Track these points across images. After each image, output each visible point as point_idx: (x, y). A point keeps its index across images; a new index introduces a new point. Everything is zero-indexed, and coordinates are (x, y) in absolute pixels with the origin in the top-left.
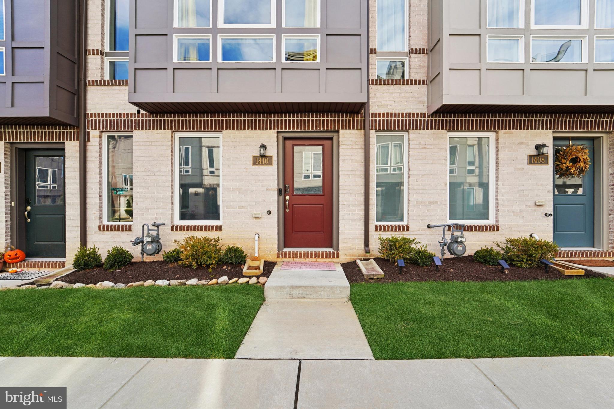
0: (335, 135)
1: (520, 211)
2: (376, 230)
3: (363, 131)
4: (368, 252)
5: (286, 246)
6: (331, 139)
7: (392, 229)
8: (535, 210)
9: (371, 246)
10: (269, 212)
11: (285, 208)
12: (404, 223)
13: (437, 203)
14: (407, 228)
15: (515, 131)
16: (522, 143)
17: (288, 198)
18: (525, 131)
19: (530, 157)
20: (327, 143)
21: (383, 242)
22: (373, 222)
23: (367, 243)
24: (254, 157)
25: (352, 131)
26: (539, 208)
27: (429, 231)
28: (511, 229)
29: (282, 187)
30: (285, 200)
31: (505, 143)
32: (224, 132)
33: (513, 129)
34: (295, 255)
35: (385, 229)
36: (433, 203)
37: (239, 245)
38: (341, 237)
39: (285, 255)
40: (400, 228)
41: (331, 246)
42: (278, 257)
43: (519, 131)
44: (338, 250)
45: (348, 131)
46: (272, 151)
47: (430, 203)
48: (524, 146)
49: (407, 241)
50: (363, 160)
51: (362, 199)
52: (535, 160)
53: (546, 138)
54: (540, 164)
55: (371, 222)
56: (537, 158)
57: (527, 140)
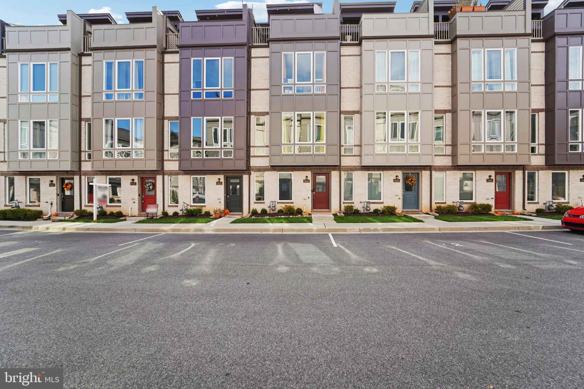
0: (330, 172)
1: (391, 197)
2: (343, 203)
3: (339, 172)
4: (340, 210)
5: (313, 209)
6: (329, 173)
7: (348, 203)
8: (395, 197)
9: (342, 209)
10: (309, 198)
11: (313, 196)
12: (353, 201)
14: (353, 203)
15: (389, 171)
16: (391, 175)
17: (314, 193)
18: (392, 171)
19: (394, 180)
20: (327, 175)
21: (345, 207)
22: (343, 200)
23: (340, 207)
24: (304, 180)
25: (335, 171)
26: (397, 196)
27: (360, 204)
28: (387, 203)
29: (313, 189)
30: (313, 194)
31: (386, 175)
32: (294, 172)
34: (317, 212)
35: (346, 203)
36: (362, 195)
37: (300, 208)
38: (332, 206)
39: (314, 211)
40: (351, 203)
41: (329, 209)
42: (312, 212)
44: (331, 210)
45: (334, 171)
46: (310, 178)
47: (361, 195)
49: (352, 206)
50: (339, 181)
51: (339, 194)
52: (396, 181)
53: (400, 174)
54: (398, 182)
55: (341, 200)
56: (396, 180)
57: (393, 174)
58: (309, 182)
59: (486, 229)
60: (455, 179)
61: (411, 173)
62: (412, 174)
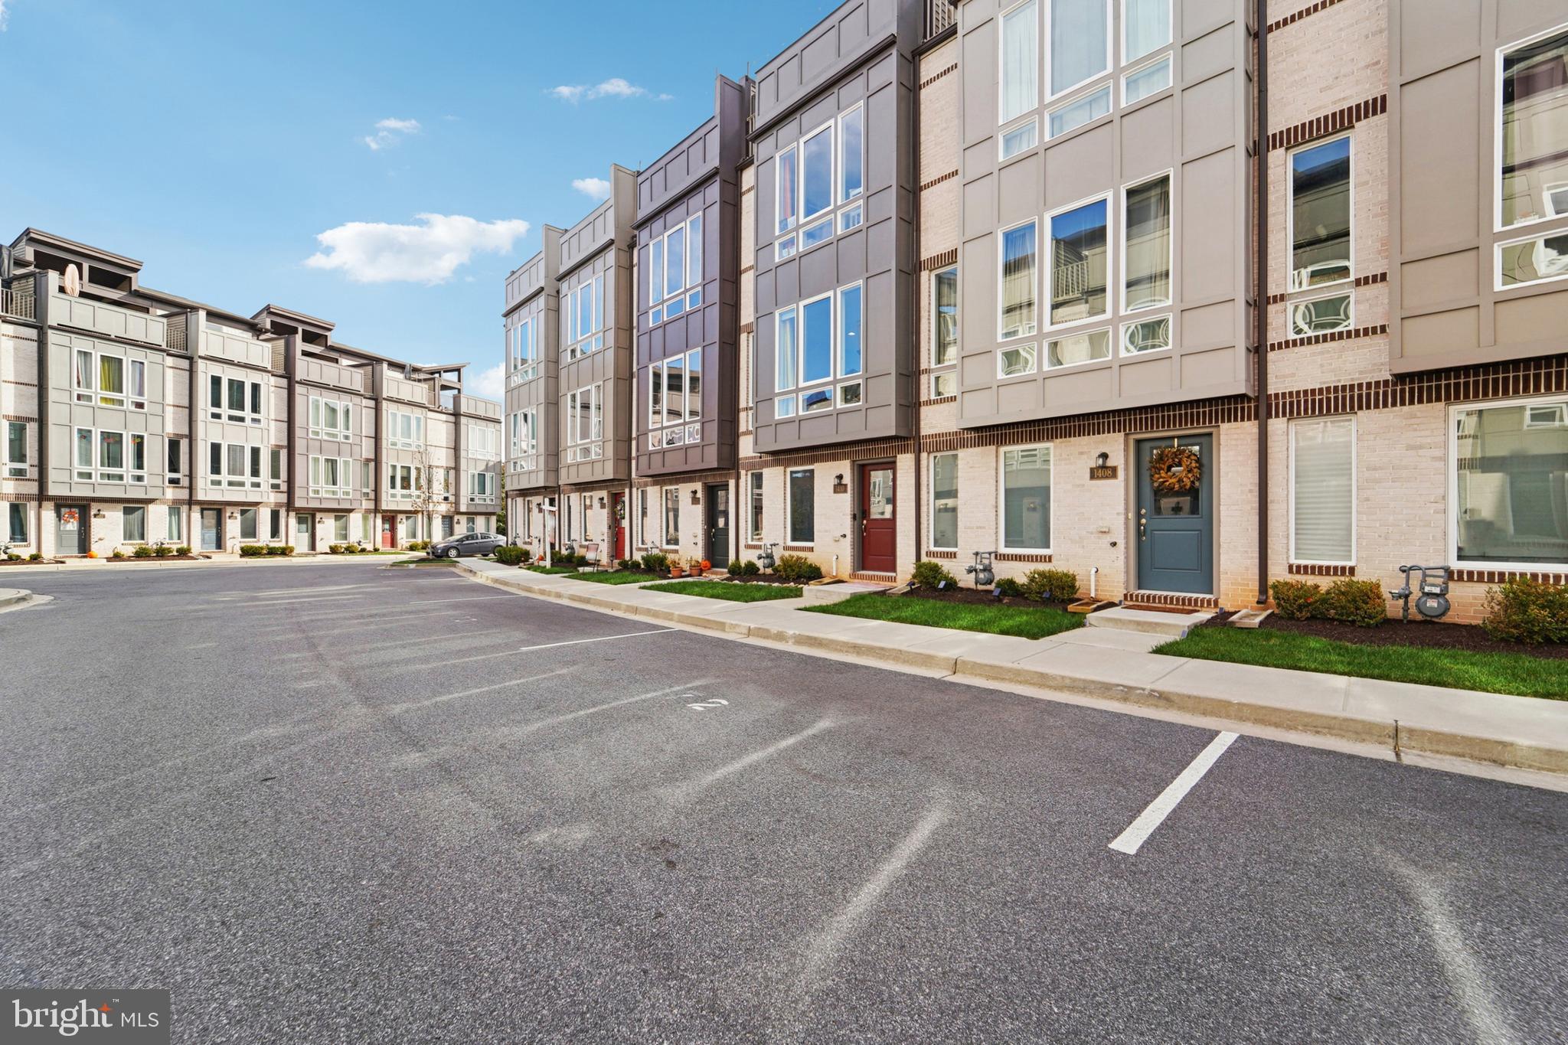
1: (1080, 538)
3: (914, 455)
6: (895, 462)
8: (1099, 538)
10: (844, 536)
11: (862, 531)
12: (953, 550)
13: (984, 528)
14: (951, 556)
15: (1072, 439)
16: (1082, 453)
17: (864, 521)
18: (1086, 437)
19: (1092, 470)
22: (926, 547)
25: (907, 455)
26: (1104, 535)
28: (1068, 560)
31: (1061, 455)
33: (1070, 436)
36: (981, 528)
38: (899, 561)
41: (895, 572)
43: (1077, 438)
45: (904, 456)
46: (847, 479)
47: (977, 528)
48: (1085, 456)
50: (915, 483)
51: (915, 524)
52: (1100, 473)
53: (1116, 446)
54: (1107, 477)
55: (922, 547)
56: (1103, 471)
57: (1086, 449)
58: (845, 491)
59: (1162, 703)
60: (1421, 447)
61: (1179, 437)
62: (1184, 441)
